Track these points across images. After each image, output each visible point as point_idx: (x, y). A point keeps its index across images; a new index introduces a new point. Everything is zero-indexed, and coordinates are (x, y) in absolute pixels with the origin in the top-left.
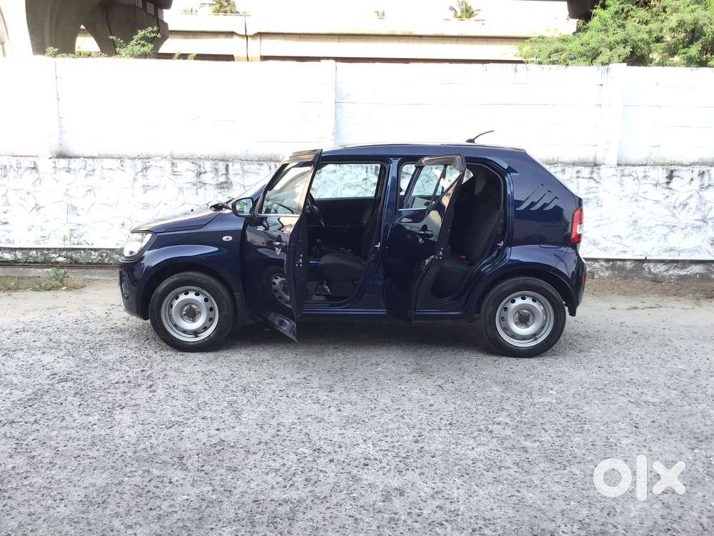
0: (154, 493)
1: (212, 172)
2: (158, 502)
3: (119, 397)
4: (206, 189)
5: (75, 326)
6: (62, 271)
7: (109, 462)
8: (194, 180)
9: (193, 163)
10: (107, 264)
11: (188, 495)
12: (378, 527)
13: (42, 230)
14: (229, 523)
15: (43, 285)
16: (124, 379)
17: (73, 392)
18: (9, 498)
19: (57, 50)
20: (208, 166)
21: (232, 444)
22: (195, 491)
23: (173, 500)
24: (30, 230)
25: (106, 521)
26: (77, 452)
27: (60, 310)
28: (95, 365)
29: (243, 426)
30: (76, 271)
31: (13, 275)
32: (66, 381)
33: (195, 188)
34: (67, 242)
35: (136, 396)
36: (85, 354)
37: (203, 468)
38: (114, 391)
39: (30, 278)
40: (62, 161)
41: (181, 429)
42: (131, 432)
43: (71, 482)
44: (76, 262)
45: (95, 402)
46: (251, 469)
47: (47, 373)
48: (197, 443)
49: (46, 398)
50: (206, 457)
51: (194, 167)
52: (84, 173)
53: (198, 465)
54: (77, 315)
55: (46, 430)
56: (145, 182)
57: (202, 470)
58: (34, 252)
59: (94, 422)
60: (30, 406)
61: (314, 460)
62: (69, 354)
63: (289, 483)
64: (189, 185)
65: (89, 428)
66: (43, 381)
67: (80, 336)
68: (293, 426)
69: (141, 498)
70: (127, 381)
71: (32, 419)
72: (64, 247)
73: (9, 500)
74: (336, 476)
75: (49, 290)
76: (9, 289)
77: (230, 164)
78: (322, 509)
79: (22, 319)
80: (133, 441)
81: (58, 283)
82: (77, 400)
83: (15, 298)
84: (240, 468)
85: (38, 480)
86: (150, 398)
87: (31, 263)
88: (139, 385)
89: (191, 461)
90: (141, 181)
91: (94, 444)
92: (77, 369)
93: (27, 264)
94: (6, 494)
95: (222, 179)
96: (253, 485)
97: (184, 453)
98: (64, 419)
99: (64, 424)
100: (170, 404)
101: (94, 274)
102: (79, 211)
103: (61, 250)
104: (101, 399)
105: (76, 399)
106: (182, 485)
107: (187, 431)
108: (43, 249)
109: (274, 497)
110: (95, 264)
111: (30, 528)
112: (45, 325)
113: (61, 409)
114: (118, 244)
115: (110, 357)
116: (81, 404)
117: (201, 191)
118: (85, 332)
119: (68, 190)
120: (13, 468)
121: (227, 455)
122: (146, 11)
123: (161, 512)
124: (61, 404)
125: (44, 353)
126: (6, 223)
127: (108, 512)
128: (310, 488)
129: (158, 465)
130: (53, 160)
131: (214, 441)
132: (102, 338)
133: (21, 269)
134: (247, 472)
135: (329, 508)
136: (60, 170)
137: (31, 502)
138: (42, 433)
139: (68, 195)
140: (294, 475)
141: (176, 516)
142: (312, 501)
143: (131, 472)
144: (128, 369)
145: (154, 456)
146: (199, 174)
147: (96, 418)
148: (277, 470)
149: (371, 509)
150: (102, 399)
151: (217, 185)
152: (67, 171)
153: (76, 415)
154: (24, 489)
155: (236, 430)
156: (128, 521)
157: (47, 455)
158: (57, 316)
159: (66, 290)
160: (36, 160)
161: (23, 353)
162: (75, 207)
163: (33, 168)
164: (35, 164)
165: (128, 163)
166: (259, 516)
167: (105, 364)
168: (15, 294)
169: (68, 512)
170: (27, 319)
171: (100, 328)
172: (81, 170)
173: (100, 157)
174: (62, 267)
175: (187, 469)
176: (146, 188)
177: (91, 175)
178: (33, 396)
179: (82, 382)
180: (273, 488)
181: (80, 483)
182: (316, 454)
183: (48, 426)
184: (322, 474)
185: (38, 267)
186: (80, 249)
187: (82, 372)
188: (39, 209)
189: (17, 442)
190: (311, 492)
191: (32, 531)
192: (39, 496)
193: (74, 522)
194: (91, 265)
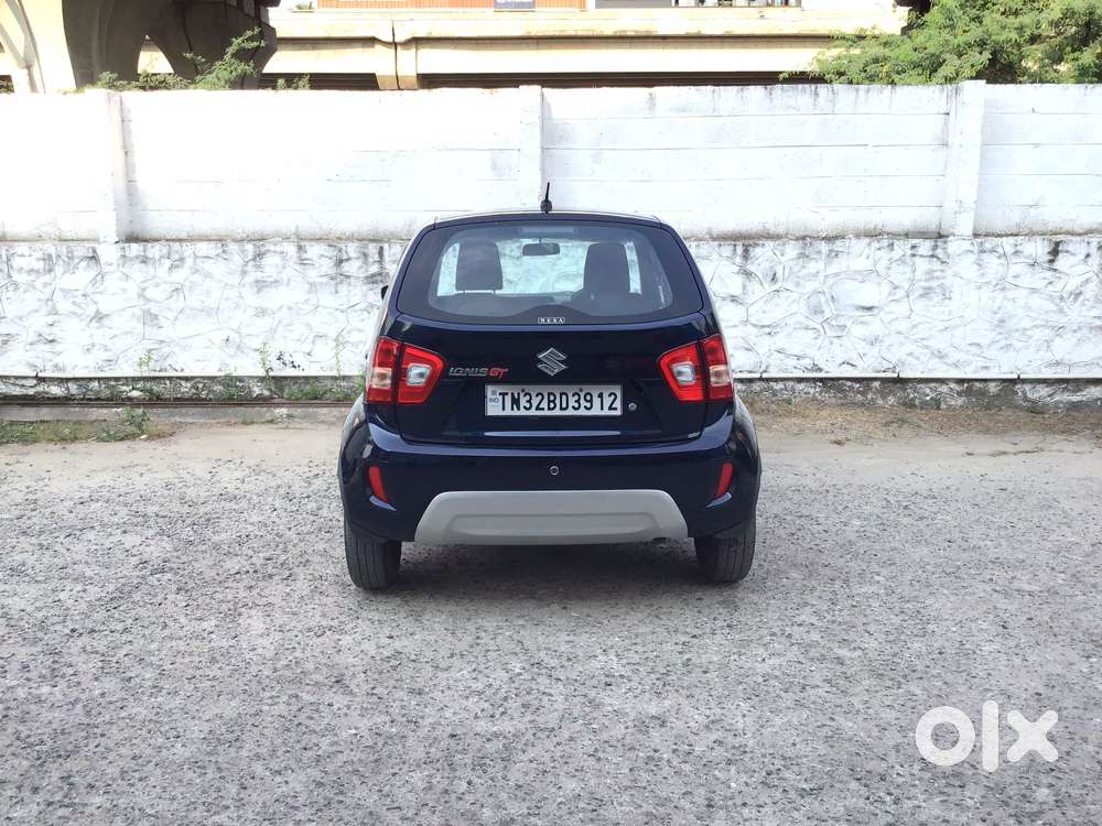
0: (307, 727)
1: (358, 258)
2: (314, 739)
3: (242, 594)
4: (349, 284)
5: (166, 492)
6: (140, 411)
7: (238, 684)
8: (332, 272)
9: (330, 246)
10: (205, 399)
11: (356, 728)
12: (631, 770)
13: (106, 350)
14: (418, 766)
15: (112, 432)
16: (248, 567)
17: (174, 587)
18: (102, 735)
19: (115, 75)
20: (352, 249)
21: (413, 657)
22: (365, 723)
23: (336, 735)
24: (88, 350)
25: (243, 764)
26: (191, 671)
27: (139, 469)
28: (203, 548)
29: (425, 633)
30: (160, 411)
31: (66, 419)
32: (163, 571)
33: (333, 282)
34: (145, 368)
35: (267, 591)
36: (187, 533)
37: (374, 691)
38: (235, 585)
39: (92, 422)
40: (134, 246)
41: (337, 637)
42: (265, 642)
43: (187, 713)
44: (158, 398)
45: (208, 601)
46: (443, 692)
47: (135, 561)
48: (362, 656)
49: (137, 596)
50: (376, 676)
51: (332, 252)
52: (167, 263)
53: (365, 687)
54: (168, 475)
55: (142, 641)
56: (259, 275)
57: (372, 694)
58: (96, 384)
59: (211, 630)
60: (115, 608)
61: (533, 679)
62: (162, 533)
63: (498, 709)
64: (325, 280)
65: (204, 638)
66: (129, 571)
67: (176, 507)
68: (500, 631)
69: (289, 734)
70: (251, 571)
71: (120, 627)
72: (139, 375)
73: (103, 739)
74: (566, 700)
75: (122, 439)
76: (63, 439)
77: (386, 246)
78: (549, 745)
79: (87, 483)
80: (269, 655)
81: (133, 429)
82: (181, 599)
83: (73, 453)
84: (427, 690)
85: (139, 710)
86: (288, 594)
87: (90, 399)
88: (270, 576)
89: (356, 681)
90: (253, 275)
91: (213, 660)
92: (175, 554)
93: (87, 401)
94: (98, 731)
95: (374, 269)
96: (448, 713)
97: (345, 671)
98: (165, 626)
99: (166, 632)
100: (318, 602)
101: (187, 415)
102: (162, 321)
103: (135, 379)
104: (217, 596)
105: (179, 597)
106: (346, 714)
107: (346, 640)
108: (109, 379)
109: (479, 729)
110: (187, 400)
111: (137, 775)
112: (123, 490)
113: (161, 612)
114: (220, 370)
115: (223, 536)
116: (188, 605)
117: (343, 289)
118: (182, 500)
119: (144, 290)
120: (103, 695)
121: (407, 672)
122: (242, 11)
123: (320, 753)
124: (160, 604)
125: (125, 532)
126: (51, 341)
127: (244, 753)
128: (529, 717)
129: (310, 687)
130: (121, 245)
131: (386, 654)
132: (208, 508)
133: (77, 409)
134: (437, 694)
135: (558, 744)
136: (131, 259)
137: (134, 741)
138: (136, 647)
139: (144, 297)
140: (505, 699)
141: (342, 758)
142: (534, 734)
143: (271, 698)
144: (250, 553)
145: (302, 676)
146: (340, 262)
147: (213, 622)
148: (480, 693)
149: (619, 745)
150: (219, 596)
151: (367, 278)
152: (143, 262)
153: (183, 620)
154: (122, 724)
155: (416, 637)
156: (274, 765)
157: (148, 676)
158: (138, 478)
159: (146, 440)
160: (96, 245)
161: (95, 532)
162: (156, 316)
163: (92, 258)
164: (94, 251)
165: (233, 247)
166: (459, 756)
167: (217, 547)
168: (73, 447)
169: (187, 754)
170: (94, 482)
171: (203, 494)
172: (163, 260)
173: (191, 239)
174: (138, 406)
175: (351, 692)
176: (260, 285)
177: (177, 266)
178: (117, 594)
179: (186, 572)
180: (476, 717)
181: (201, 715)
182: (535, 670)
183: (144, 636)
184: (545, 698)
185: (102, 406)
186: (164, 378)
187: (184, 558)
188: (101, 318)
189: (103, 658)
190: (531, 722)
191: (140, 780)
192: (144, 732)
193: (196, 765)
194: (180, 402)
